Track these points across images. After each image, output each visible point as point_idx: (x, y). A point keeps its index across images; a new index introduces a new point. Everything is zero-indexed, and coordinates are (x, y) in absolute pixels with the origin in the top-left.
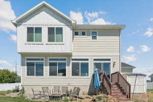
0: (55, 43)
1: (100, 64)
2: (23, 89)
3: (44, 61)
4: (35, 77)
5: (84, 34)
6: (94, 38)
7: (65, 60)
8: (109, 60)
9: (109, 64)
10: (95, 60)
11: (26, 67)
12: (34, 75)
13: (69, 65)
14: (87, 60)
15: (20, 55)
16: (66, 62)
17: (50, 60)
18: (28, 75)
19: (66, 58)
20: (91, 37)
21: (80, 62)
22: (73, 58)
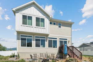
0: (40, 27)
1: (63, 41)
3: (32, 38)
5: (54, 24)
6: (60, 27)
8: (67, 39)
9: (67, 41)
10: (60, 39)
12: (26, 46)
13: (47, 41)
14: (56, 39)
16: (45, 39)
17: (36, 37)
18: (22, 46)
19: (45, 37)
20: (58, 26)
22: (49, 37)
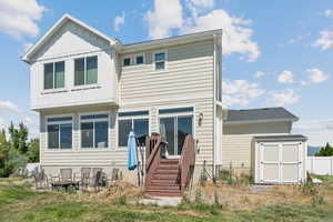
0: (85, 86)
1: (173, 118)
2: (43, 172)
3: (72, 122)
4: (60, 150)
5: (140, 61)
6: (160, 65)
7: (106, 116)
10: (161, 112)
11: (46, 133)
12: (57, 147)
13: (112, 127)
14: (147, 113)
15: (38, 114)
16: (109, 120)
17: (83, 118)
18: (49, 147)
19: (108, 112)
20: (154, 65)
21: (133, 118)
22: (120, 111)
